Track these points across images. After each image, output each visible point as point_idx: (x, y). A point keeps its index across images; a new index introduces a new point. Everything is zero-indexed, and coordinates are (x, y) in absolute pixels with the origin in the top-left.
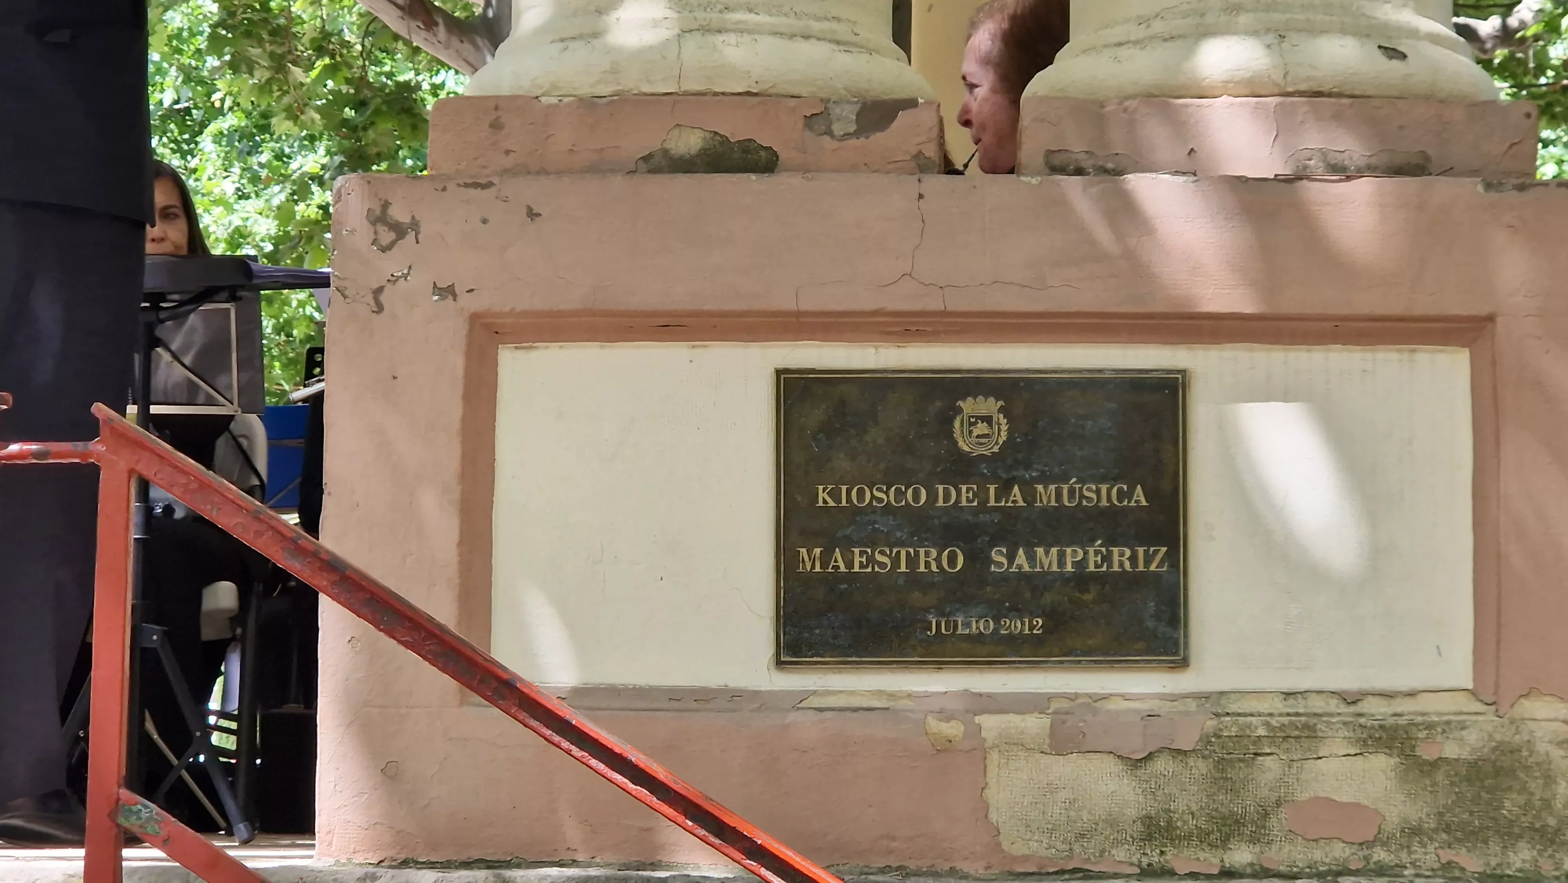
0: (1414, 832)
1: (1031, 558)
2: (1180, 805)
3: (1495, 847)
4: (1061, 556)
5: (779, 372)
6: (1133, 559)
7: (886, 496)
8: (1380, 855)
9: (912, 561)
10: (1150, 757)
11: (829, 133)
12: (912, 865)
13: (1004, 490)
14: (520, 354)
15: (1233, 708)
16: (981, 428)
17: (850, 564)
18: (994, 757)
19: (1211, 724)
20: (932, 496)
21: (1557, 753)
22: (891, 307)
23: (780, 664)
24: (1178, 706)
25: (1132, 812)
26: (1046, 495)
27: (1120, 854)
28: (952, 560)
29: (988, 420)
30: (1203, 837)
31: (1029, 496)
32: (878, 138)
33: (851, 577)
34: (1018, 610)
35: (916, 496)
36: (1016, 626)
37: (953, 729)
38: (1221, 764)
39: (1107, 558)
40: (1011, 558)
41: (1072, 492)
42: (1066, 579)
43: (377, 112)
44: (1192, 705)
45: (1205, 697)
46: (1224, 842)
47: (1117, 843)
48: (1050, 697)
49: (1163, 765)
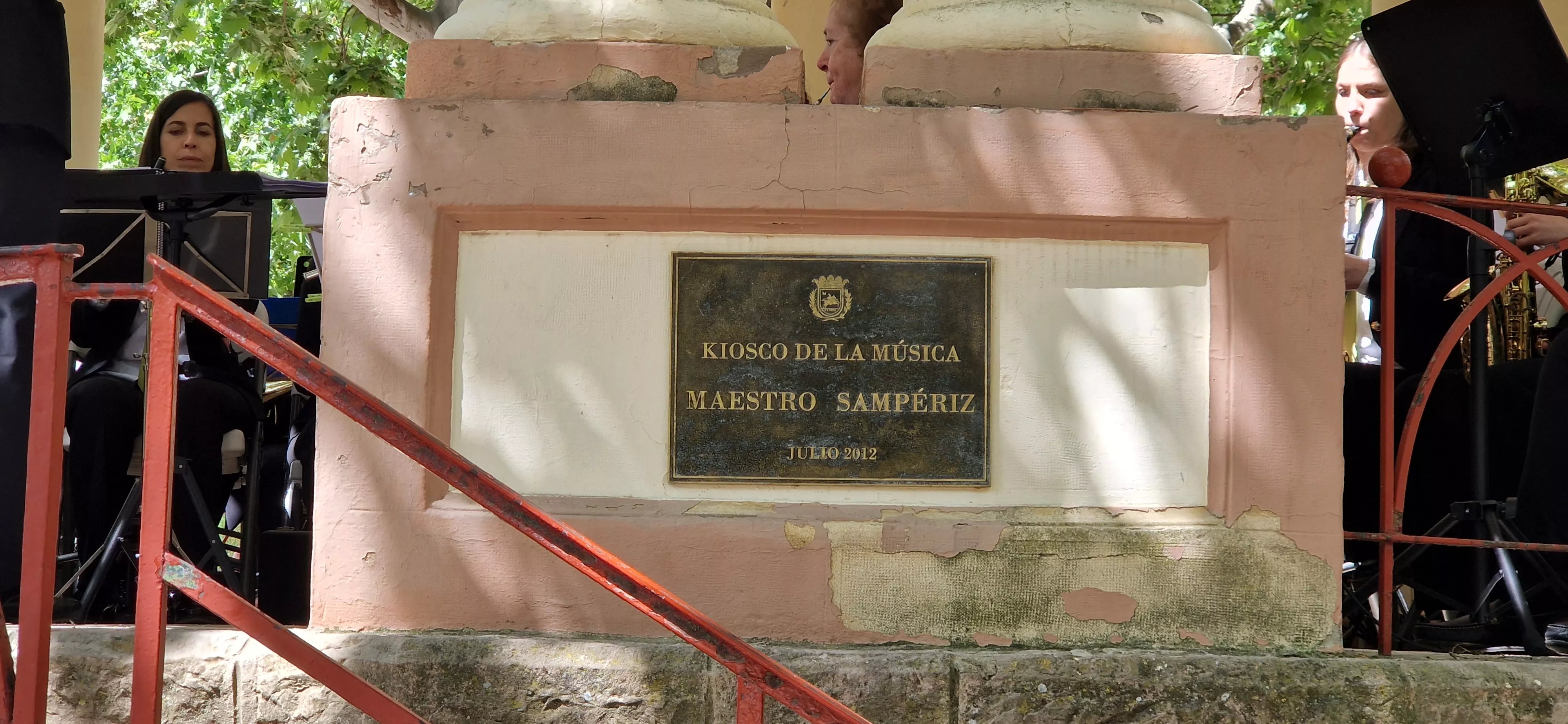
0: (1160, 615)
1: (869, 401)
2: (983, 593)
3: (1222, 627)
4: (892, 399)
5: (675, 255)
6: (948, 403)
7: (756, 351)
8: (1135, 632)
9: (776, 402)
10: (959, 556)
11: (717, 72)
12: (774, 637)
13: (848, 348)
14: (476, 239)
15: (1024, 519)
16: (831, 300)
17: (728, 404)
18: (838, 555)
19: (1007, 531)
20: (792, 351)
21: (1270, 556)
22: (763, 205)
23: (672, 480)
24: (983, 517)
25: (945, 599)
26: (881, 352)
27: (935, 631)
28: (807, 402)
29: (836, 294)
30: (1000, 618)
31: (868, 353)
32: (754, 76)
33: (729, 414)
34: (857, 441)
35: (780, 353)
36: (856, 453)
37: (807, 532)
38: (1014, 562)
39: (928, 402)
40: (853, 400)
41: (901, 351)
42: (896, 418)
43: (353, 79)
44: (993, 517)
45: (1004, 510)
46: (1016, 622)
47: (932, 622)
48: (882, 509)
49: (969, 562)
